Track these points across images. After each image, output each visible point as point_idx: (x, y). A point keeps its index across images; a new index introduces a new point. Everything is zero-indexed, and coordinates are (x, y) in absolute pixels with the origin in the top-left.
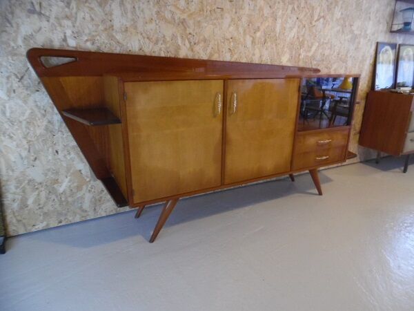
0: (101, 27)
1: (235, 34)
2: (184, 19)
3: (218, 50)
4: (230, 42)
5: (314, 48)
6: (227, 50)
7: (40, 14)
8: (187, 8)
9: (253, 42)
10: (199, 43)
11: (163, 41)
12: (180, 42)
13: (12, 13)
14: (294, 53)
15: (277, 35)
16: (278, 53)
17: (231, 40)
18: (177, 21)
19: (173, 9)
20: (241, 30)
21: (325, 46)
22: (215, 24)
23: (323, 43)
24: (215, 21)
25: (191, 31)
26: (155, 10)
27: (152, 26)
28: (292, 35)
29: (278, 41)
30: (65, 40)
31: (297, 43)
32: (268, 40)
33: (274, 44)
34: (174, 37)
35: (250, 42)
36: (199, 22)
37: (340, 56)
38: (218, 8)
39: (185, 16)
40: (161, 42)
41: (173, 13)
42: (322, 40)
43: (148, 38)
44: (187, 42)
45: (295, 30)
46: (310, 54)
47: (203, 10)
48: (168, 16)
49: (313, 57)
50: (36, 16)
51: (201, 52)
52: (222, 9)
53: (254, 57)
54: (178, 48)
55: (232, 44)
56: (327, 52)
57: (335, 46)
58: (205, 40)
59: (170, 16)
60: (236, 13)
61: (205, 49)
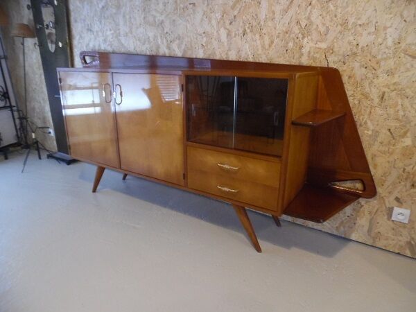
0: (115, 35)
1: (208, 28)
2: (163, 21)
3: (191, 46)
4: (202, 38)
5: (331, 36)
6: (200, 46)
7: (91, 30)
8: (165, 9)
9: (229, 35)
10: (174, 40)
11: (149, 41)
12: (159, 41)
13: (82, 32)
14: (291, 44)
15: (262, 23)
16: (263, 47)
17: (204, 35)
18: (157, 23)
19: (154, 13)
20: (214, 22)
21: (359, 29)
22: (188, 20)
23: (355, 25)
24: (188, 18)
25: (168, 31)
26: (143, 16)
27: (141, 30)
28: (287, 19)
29: (264, 31)
30: (99, 45)
31: (296, 30)
32: (248, 31)
33: (257, 36)
34: (155, 37)
35: (226, 35)
36: (174, 21)
37: (403, 45)
38: (190, 4)
39: (162, 18)
40: (147, 42)
41: (155, 17)
42: (352, 20)
43: (139, 40)
44: (165, 41)
45: (291, 12)
46: (323, 45)
47: (177, 9)
48: (151, 19)
49: (330, 50)
50: (89, 32)
51: (176, 49)
52: (194, 4)
53: (230, 53)
54: (158, 47)
55: (205, 39)
56: (364, 40)
57: (385, 28)
58: (179, 38)
59: (152, 19)
60: (208, 5)
61: (179, 46)
